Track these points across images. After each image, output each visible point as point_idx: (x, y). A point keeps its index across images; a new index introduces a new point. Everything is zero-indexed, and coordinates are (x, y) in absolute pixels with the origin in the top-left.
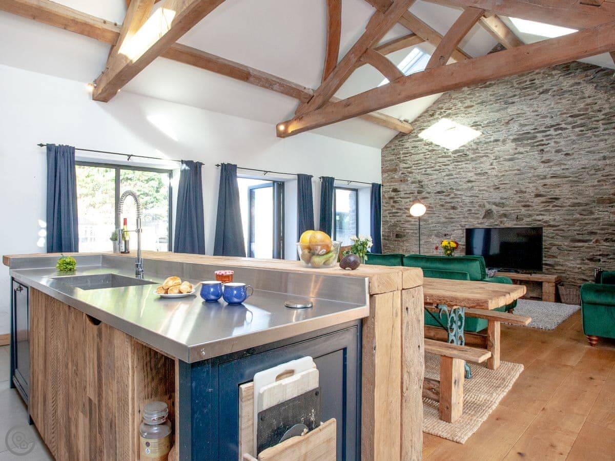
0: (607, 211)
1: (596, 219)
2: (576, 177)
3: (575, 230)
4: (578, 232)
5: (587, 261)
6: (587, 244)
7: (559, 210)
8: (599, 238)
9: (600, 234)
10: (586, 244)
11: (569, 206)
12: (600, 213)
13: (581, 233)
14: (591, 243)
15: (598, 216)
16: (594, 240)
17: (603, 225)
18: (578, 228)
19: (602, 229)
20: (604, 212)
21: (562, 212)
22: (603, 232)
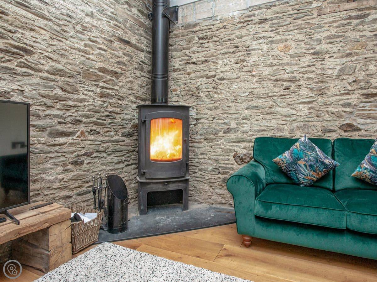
0: (92, 91)
1: (81, 101)
2: (59, 25)
3: (55, 116)
4: (60, 120)
5: (70, 167)
6: (70, 138)
7: (31, 75)
8: (85, 130)
9: (85, 123)
10: (69, 140)
11: (47, 72)
12: (85, 92)
13: (63, 121)
14: (75, 138)
15: (83, 97)
16: (79, 133)
17: (89, 111)
18: (59, 113)
19: (88, 117)
20: (89, 91)
21: (35, 80)
22: (88, 120)
